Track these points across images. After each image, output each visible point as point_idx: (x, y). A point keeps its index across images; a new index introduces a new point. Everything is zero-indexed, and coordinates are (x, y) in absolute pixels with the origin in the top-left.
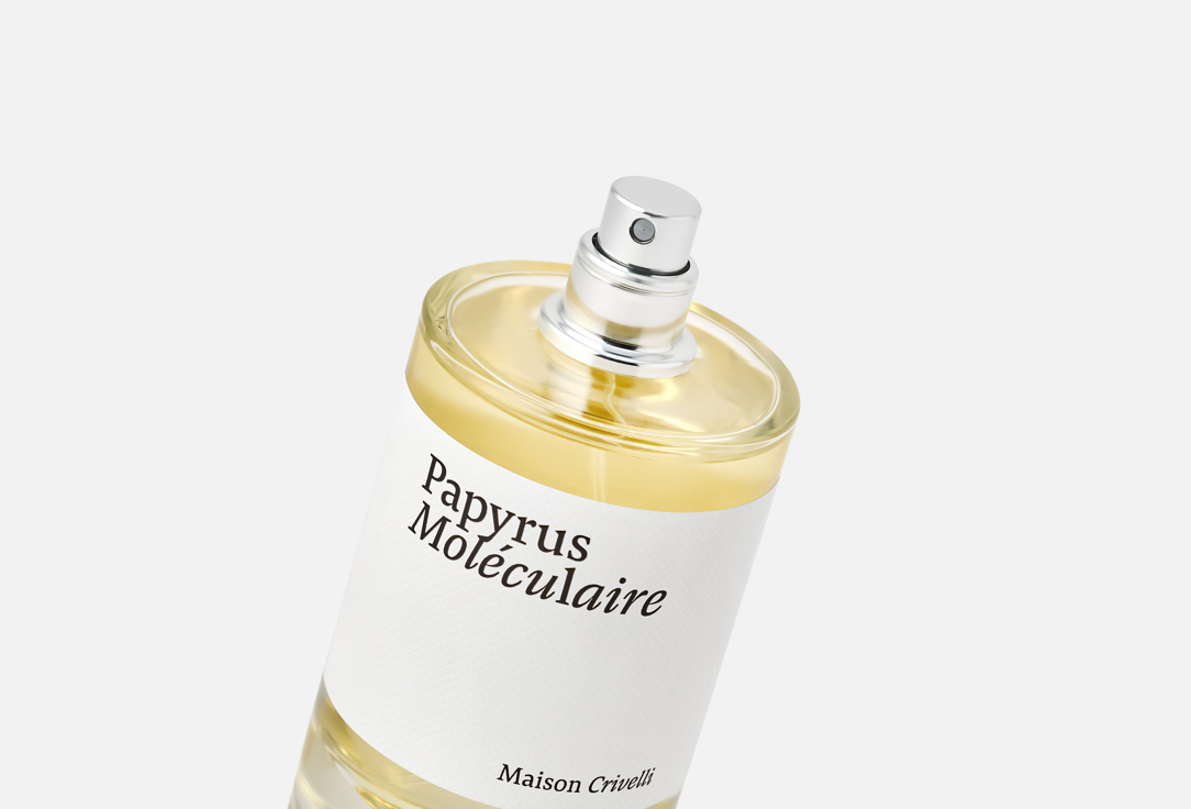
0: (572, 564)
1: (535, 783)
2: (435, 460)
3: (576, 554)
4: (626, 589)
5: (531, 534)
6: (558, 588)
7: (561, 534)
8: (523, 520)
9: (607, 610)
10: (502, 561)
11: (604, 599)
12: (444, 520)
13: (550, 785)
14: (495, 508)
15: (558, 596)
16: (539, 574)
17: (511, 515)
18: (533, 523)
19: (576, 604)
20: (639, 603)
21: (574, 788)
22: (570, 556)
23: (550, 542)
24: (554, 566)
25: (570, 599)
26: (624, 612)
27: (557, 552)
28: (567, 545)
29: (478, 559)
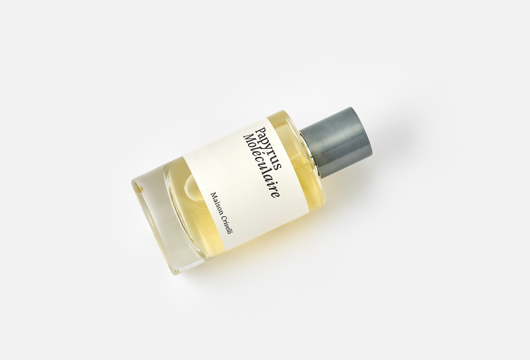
0: (273, 168)
1: (216, 203)
2: (264, 128)
3: (276, 167)
4: (275, 185)
5: (272, 155)
6: (265, 170)
7: (277, 161)
8: (273, 151)
9: (268, 185)
10: (260, 154)
11: (270, 182)
12: (255, 139)
13: (218, 207)
14: (270, 144)
15: (263, 171)
16: (265, 164)
17: (272, 148)
18: (274, 153)
19: (264, 177)
20: (274, 191)
21: (221, 213)
22: (274, 166)
23: (273, 160)
24: (269, 165)
25: (264, 174)
26: (270, 189)
27: (273, 163)
28: (276, 164)
29: (255, 150)
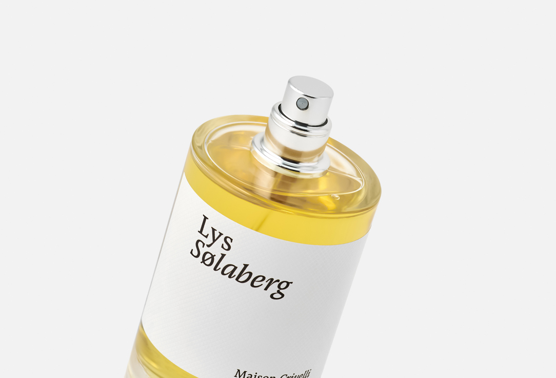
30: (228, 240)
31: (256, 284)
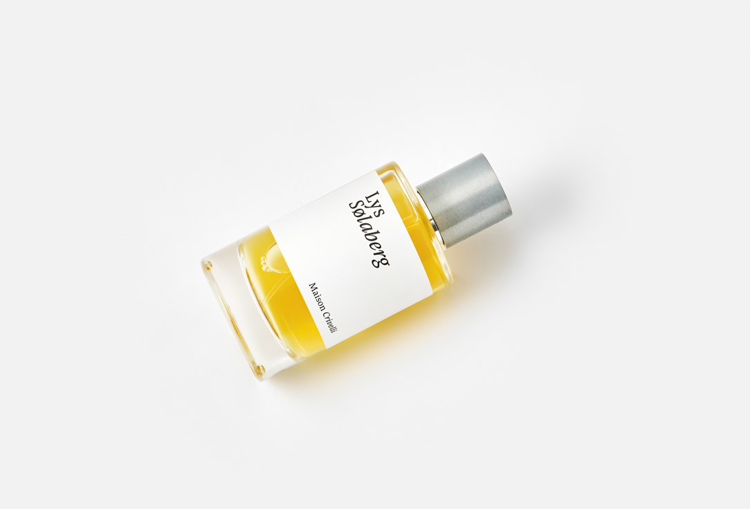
30: (382, 212)
31: (373, 246)
